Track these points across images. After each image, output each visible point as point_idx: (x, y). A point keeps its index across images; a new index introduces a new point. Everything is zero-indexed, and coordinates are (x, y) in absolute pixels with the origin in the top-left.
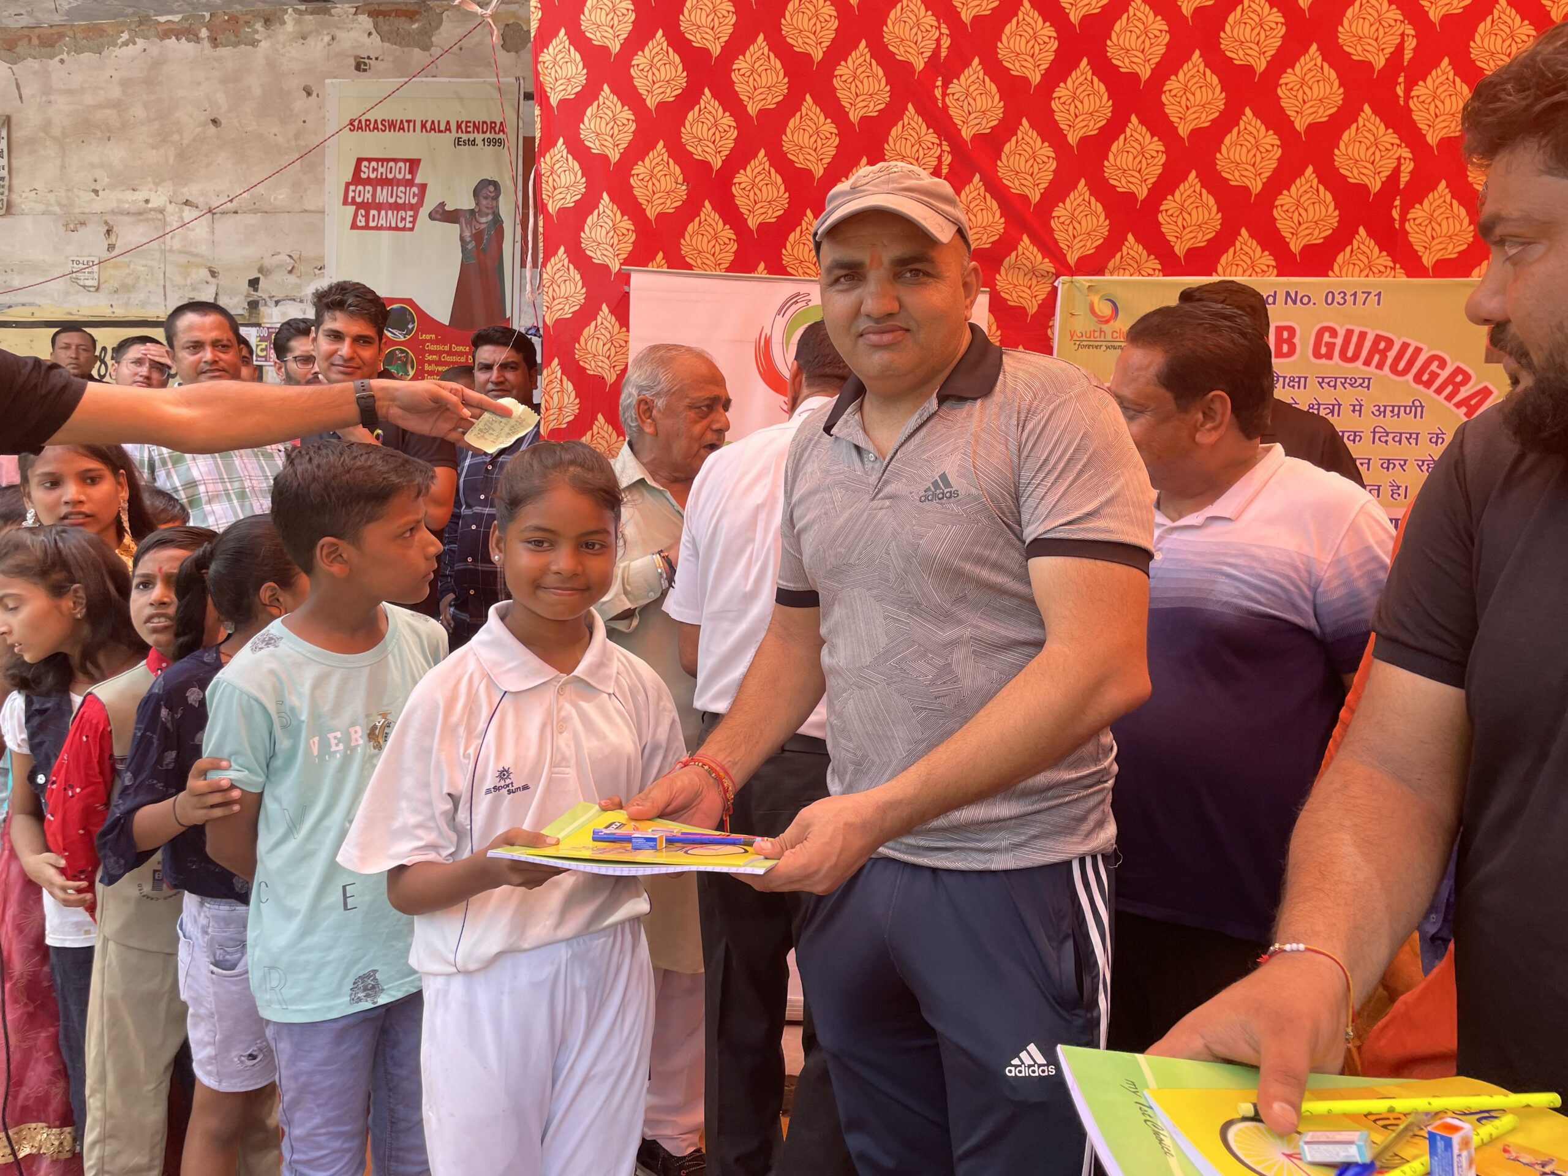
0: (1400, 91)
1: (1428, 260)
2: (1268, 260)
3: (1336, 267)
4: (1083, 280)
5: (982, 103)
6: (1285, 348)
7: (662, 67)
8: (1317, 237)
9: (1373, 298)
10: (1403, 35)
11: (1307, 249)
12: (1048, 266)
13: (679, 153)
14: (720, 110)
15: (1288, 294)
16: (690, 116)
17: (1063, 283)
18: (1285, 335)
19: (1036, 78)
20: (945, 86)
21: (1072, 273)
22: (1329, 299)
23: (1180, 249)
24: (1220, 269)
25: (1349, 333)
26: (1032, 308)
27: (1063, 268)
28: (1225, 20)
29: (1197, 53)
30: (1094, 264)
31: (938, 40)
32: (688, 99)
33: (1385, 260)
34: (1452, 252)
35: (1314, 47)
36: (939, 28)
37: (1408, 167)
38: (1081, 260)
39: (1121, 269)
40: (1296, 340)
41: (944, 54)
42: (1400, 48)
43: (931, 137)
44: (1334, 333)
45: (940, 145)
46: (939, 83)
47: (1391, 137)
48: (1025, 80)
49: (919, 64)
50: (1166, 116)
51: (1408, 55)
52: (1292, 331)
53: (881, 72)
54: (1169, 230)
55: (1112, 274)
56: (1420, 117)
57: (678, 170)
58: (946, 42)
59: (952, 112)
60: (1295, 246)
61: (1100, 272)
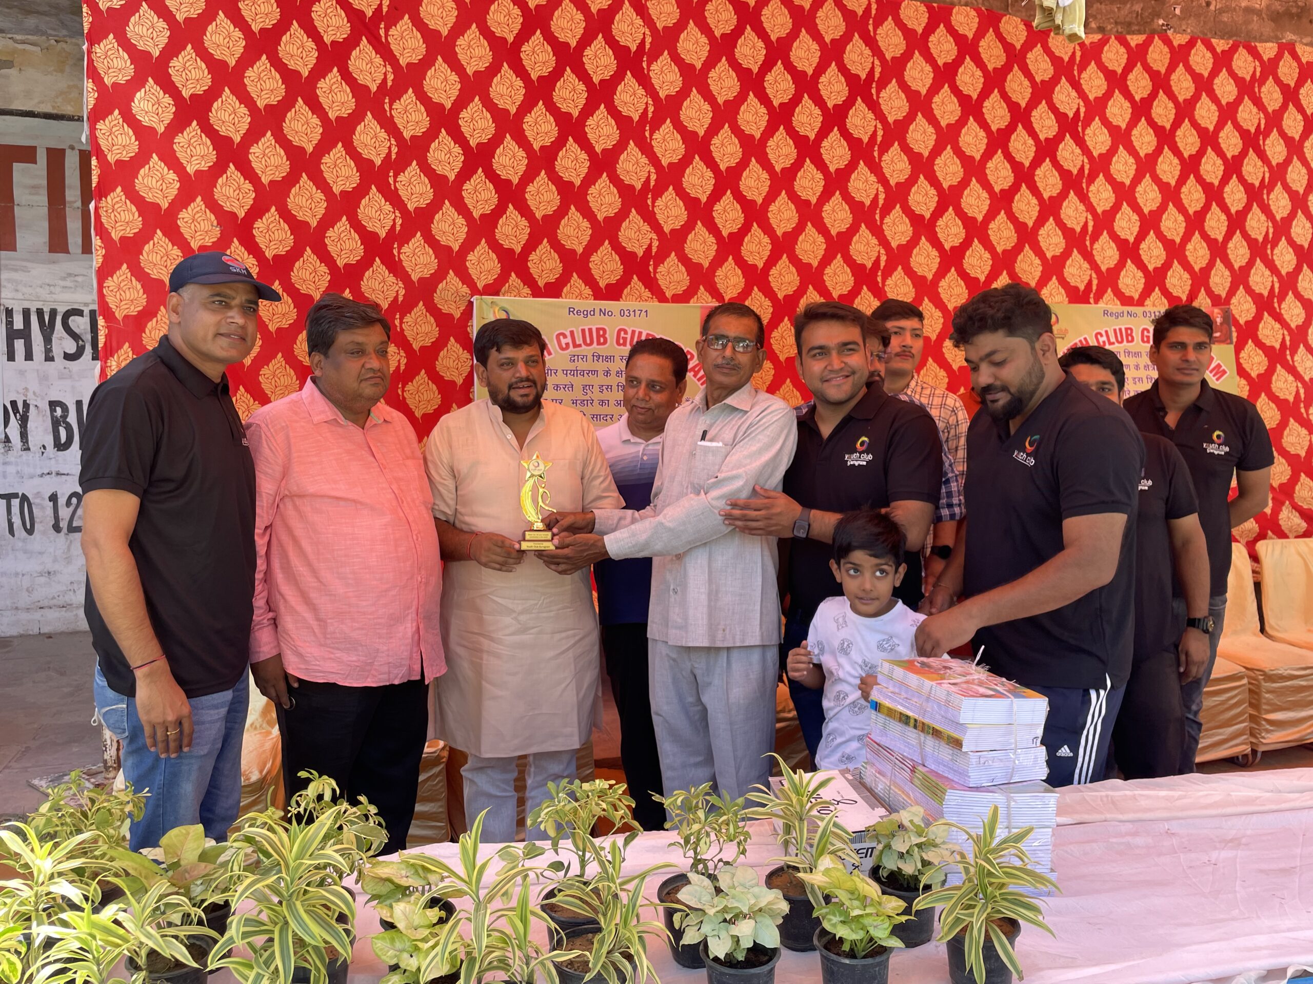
0: (649, 202)
1: (668, 294)
2: (588, 291)
3: (624, 296)
4: (488, 298)
5: (419, 189)
6: (602, 340)
7: (198, 147)
8: (613, 280)
9: (643, 314)
10: (649, 172)
11: (608, 286)
12: (465, 290)
13: (213, 206)
14: (242, 179)
15: (601, 310)
16: (220, 181)
17: (474, 299)
18: (601, 333)
19: (452, 177)
20: (395, 177)
21: (481, 294)
22: (622, 313)
23: (541, 283)
24: (563, 295)
25: (633, 332)
26: (457, 315)
27: (475, 291)
28: (557, 155)
29: (543, 172)
30: (493, 289)
31: (390, 148)
32: (218, 169)
33: (647, 294)
34: (680, 290)
35: (605, 174)
36: (389, 140)
37: (656, 244)
38: (486, 286)
39: (509, 292)
40: (607, 336)
41: (394, 156)
42: (648, 179)
43: (388, 207)
44: (626, 332)
45: (394, 212)
46: (391, 174)
47: (646, 227)
48: (445, 178)
49: (378, 162)
50: (528, 206)
51: (652, 183)
52: (604, 330)
53: (353, 164)
54: (534, 271)
55: (504, 295)
56: (660, 217)
57: (213, 217)
58: (395, 150)
59: (401, 192)
60: (602, 284)
61: (497, 293)
